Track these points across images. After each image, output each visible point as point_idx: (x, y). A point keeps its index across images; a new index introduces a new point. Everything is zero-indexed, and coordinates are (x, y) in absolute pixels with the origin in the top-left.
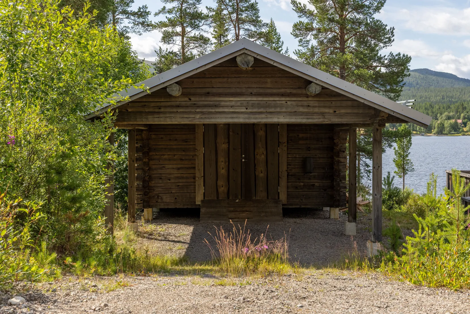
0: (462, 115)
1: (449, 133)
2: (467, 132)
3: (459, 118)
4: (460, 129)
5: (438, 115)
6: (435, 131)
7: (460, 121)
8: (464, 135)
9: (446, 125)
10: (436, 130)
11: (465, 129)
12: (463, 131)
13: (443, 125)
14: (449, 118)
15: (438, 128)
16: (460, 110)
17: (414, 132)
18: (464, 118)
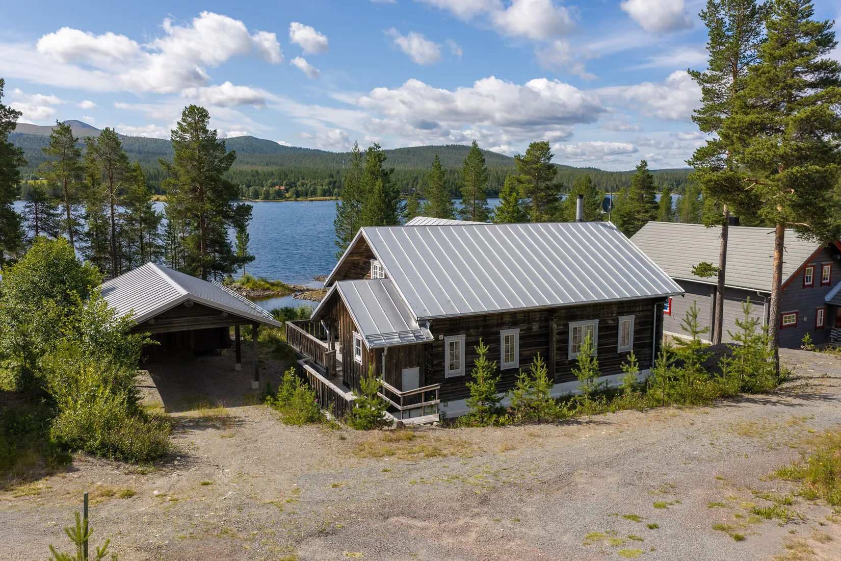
0: (284, 182)
1: (274, 199)
2: (289, 198)
3: (282, 186)
4: (283, 195)
5: (264, 182)
6: (261, 197)
7: (283, 188)
8: (287, 201)
9: (271, 192)
10: (263, 196)
11: (287, 195)
12: (286, 197)
13: (269, 192)
14: (273, 185)
15: (265, 194)
16: (282, 177)
17: (244, 198)
18: (286, 185)
